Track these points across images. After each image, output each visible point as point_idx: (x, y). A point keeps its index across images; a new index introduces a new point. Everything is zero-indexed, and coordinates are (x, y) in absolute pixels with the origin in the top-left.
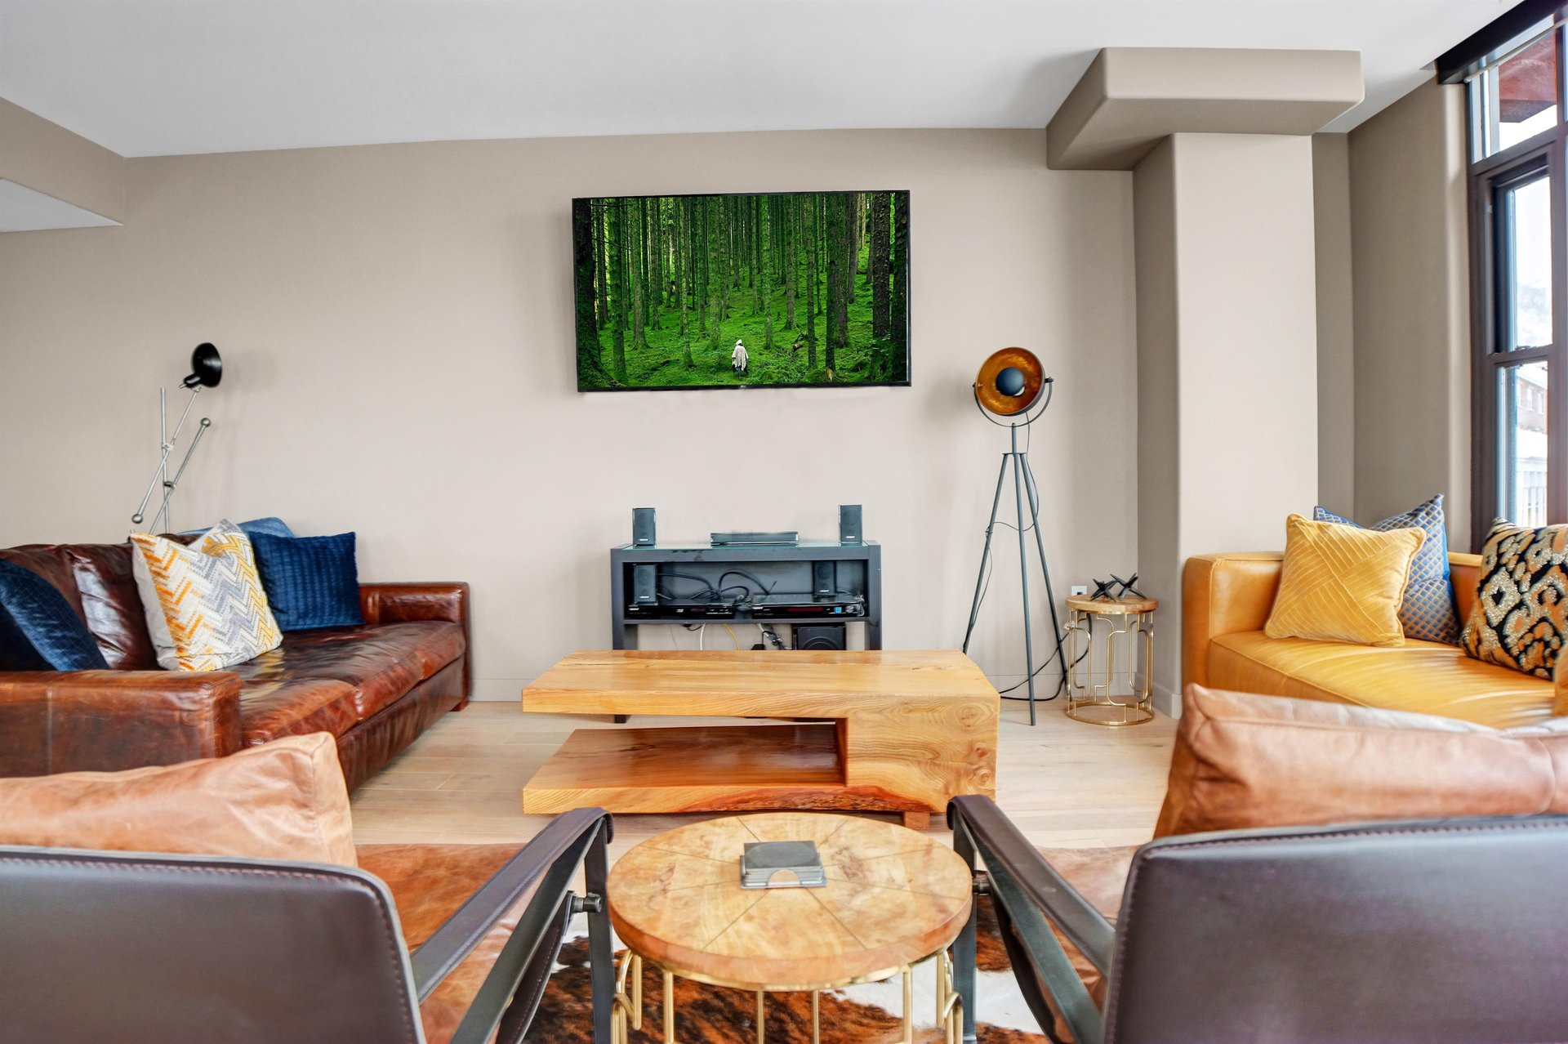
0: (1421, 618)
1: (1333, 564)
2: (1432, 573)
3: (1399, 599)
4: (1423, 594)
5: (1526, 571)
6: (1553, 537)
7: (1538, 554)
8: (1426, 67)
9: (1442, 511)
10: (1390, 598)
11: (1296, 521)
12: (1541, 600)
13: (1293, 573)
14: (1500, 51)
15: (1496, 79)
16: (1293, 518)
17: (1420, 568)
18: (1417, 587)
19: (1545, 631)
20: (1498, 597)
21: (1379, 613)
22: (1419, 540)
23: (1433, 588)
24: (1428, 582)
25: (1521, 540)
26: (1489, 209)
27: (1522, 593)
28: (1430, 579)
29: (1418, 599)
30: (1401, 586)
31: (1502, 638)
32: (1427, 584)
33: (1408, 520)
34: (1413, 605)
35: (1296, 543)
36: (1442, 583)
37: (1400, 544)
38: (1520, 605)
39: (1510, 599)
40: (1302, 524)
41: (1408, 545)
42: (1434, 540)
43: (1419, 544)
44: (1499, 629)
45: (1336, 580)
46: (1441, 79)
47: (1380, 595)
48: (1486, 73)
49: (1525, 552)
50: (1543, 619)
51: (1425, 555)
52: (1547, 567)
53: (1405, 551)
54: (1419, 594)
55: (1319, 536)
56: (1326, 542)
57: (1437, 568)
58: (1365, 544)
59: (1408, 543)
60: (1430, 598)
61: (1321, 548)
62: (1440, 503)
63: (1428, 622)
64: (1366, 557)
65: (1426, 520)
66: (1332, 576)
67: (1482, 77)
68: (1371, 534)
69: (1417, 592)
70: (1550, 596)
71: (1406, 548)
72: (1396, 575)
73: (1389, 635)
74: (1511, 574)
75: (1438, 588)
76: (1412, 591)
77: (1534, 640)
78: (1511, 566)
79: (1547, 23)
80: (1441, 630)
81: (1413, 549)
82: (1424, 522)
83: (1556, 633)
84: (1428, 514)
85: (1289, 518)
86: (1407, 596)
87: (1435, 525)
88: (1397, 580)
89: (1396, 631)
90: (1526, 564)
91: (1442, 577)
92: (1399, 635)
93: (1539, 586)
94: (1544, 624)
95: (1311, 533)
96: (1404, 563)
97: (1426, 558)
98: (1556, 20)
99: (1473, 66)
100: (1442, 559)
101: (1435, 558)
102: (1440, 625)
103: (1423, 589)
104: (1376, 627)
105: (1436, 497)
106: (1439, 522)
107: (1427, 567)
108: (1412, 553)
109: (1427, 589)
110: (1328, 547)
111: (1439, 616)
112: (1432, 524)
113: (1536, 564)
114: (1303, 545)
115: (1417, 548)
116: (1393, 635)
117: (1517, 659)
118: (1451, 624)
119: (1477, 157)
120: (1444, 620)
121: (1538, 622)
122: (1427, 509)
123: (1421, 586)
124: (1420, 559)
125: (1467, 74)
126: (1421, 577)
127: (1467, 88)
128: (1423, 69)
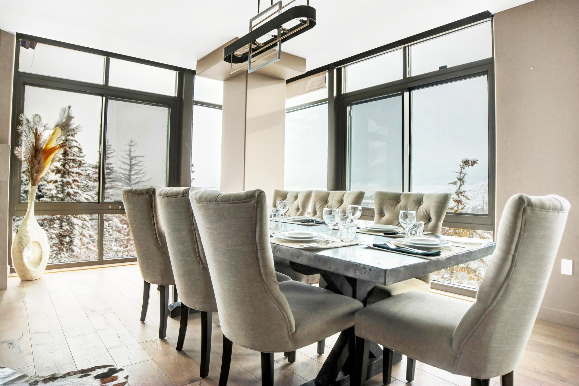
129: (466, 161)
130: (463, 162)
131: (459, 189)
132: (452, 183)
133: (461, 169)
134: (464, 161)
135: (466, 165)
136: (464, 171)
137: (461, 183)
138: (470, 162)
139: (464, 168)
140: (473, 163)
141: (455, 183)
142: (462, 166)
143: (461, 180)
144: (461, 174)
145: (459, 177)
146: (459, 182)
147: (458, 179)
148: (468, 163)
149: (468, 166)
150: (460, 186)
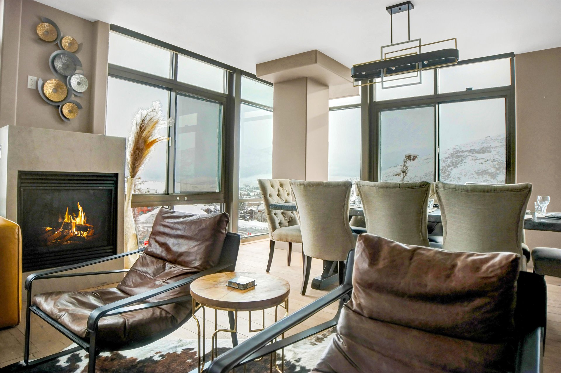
129: (409, 156)
130: (406, 157)
131: (403, 180)
132: (397, 175)
133: (405, 163)
134: (407, 155)
135: (408, 159)
136: (407, 165)
137: (404, 175)
138: (412, 157)
139: (407, 162)
140: (415, 158)
141: (399, 175)
142: (405, 160)
143: (404, 172)
144: (405, 167)
145: (403, 170)
146: (402, 174)
147: (401, 171)
148: (411, 158)
149: (410, 160)
150: (403, 177)
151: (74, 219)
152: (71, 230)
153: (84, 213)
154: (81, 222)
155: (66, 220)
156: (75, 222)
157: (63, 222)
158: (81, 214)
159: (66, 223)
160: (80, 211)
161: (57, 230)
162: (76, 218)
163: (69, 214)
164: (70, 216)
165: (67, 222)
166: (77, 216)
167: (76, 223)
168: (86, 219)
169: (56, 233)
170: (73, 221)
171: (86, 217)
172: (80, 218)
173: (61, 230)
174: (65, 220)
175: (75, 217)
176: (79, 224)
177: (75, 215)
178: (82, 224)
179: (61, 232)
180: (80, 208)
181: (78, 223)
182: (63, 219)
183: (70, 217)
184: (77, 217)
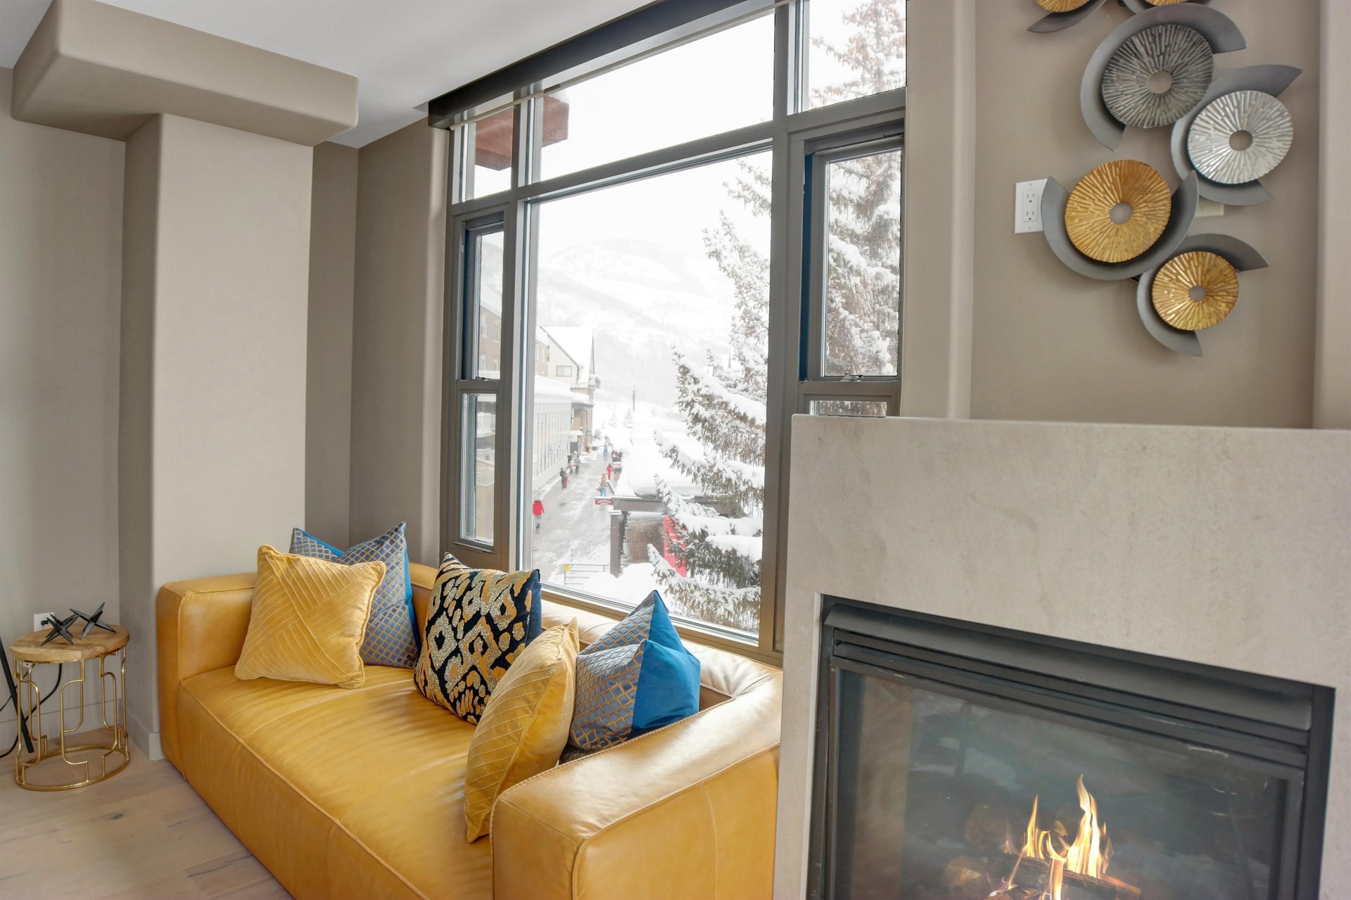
0: (385, 646)
1: (298, 604)
2: (394, 601)
3: (361, 635)
4: (386, 621)
5: (462, 618)
6: (483, 585)
7: (470, 602)
8: (419, 108)
9: (404, 539)
10: (352, 636)
11: (267, 553)
12: (472, 649)
13: (261, 612)
14: (480, 109)
15: (474, 133)
16: (264, 550)
17: (384, 596)
18: (381, 615)
19: (474, 679)
20: (440, 641)
21: (342, 652)
22: (380, 574)
23: (396, 615)
24: (391, 609)
25: (459, 585)
26: (462, 248)
27: (458, 640)
28: (393, 606)
29: (382, 628)
30: (363, 622)
31: (443, 682)
32: (390, 611)
33: (374, 549)
34: (377, 633)
35: (265, 578)
36: (404, 608)
37: (362, 580)
38: (456, 652)
39: (450, 645)
40: (271, 557)
41: (369, 581)
42: (397, 568)
43: (380, 578)
44: (440, 672)
45: (300, 620)
46: (431, 122)
47: (343, 634)
48: (466, 126)
49: (461, 598)
50: (474, 668)
51: (388, 584)
52: (477, 616)
53: (366, 587)
54: (382, 622)
55: (287, 571)
56: (293, 580)
57: (399, 593)
58: (329, 582)
59: (370, 579)
60: (392, 626)
61: (288, 586)
62: (403, 531)
63: (391, 649)
64: (330, 596)
65: (390, 549)
66: (297, 617)
67: (463, 128)
68: (338, 567)
69: (381, 620)
70: (478, 646)
71: (367, 585)
72: (358, 613)
73: (350, 674)
74: (450, 619)
75: (400, 614)
76: (376, 620)
77: (466, 688)
78: (450, 611)
79: (508, 98)
80: (403, 655)
81: (374, 584)
82: (388, 551)
83: (483, 682)
84: (392, 542)
85: (260, 550)
86: (372, 625)
87: (398, 553)
88: (360, 617)
89: (357, 669)
90: (462, 611)
91: (404, 602)
92: (360, 673)
93: (471, 635)
94: (474, 673)
95: (280, 568)
96: (366, 597)
97: (390, 586)
98: (517, 97)
99: (457, 117)
100: (404, 585)
101: (397, 585)
102: (402, 650)
103: (386, 617)
104: (338, 668)
105: (400, 525)
106: (401, 550)
107: (390, 595)
108: (373, 587)
109: (390, 616)
110: (295, 583)
111: (401, 641)
112: (395, 553)
113: (469, 612)
114: (270, 581)
115: (379, 582)
116: (355, 674)
117: (454, 705)
118: (412, 647)
119: (455, 201)
120: (406, 645)
121: (470, 671)
122: (392, 538)
123: (385, 614)
124: (383, 587)
125: (452, 123)
126: (385, 605)
127: (452, 133)
128: (415, 108)
151: (1059, 849)
152: (1045, 893)
153: (1100, 825)
154: (1085, 864)
155: (1028, 850)
156: (1063, 860)
157: (1016, 857)
158: (1090, 829)
159: (1030, 860)
160: (1087, 816)
161: (998, 885)
162: (1066, 847)
163: (1041, 825)
164: (1044, 833)
165: (1033, 855)
166: (1072, 836)
167: (1065, 866)
168: (1109, 854)
169: (994, 894)
170: (1054, 855)
171: (1109, 842)
172: (1082, 846)
173: (1010, 887)
174: (1024, 849)
175: (1064, 838)
176: (1078, 871)
177: (1063, 833)
178: (1093, 872)
179: (1008, 892)
180: (1087, 804)
181: (1075, 867)
182: (1020, 842)
183: (1046, 837)
184: (1070, 842)
